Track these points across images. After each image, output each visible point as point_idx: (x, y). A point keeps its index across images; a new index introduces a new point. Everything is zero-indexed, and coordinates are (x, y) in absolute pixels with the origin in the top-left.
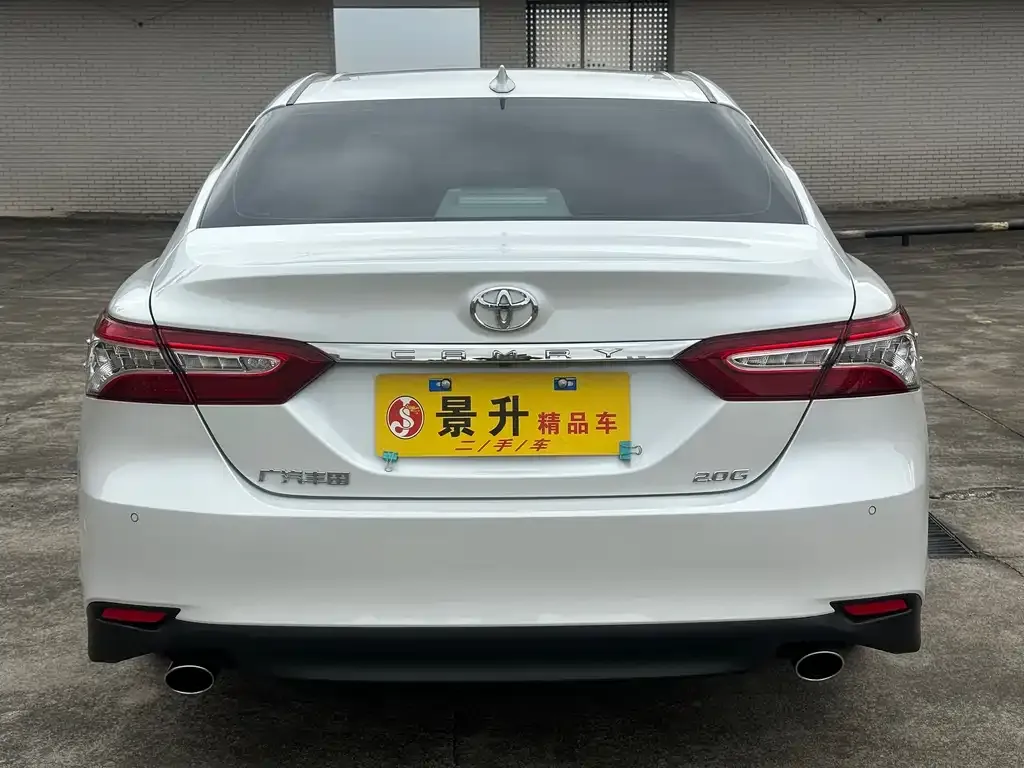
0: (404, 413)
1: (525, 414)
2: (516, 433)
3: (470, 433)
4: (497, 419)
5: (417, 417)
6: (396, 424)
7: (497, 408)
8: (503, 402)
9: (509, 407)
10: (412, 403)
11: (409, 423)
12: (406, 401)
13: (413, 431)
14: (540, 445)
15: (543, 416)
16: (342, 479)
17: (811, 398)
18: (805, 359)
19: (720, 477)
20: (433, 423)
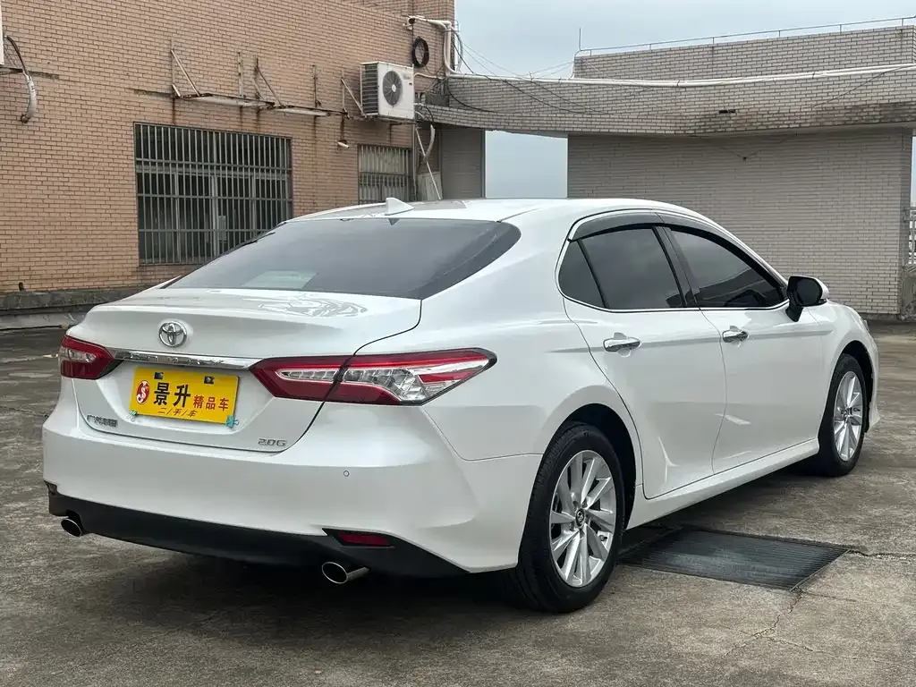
0: (143, 390)
1: (189, 395)
2: (183, 406)
3: (165, 403)
4: (178, 397)
5: (147, 392)
6: (139, 395)
7: (178, 391)
8: (181, 388)
9: (183, 392)
10: (147, 385)
11: (144, 395)
12: (145, 383)
13: (144, 400)
14: (192, 413)
15: (196, 397)
16: (113, 423)
17: (324, 399)
18: (326, 376)
19: (272, 443)
20: (153, 397)
